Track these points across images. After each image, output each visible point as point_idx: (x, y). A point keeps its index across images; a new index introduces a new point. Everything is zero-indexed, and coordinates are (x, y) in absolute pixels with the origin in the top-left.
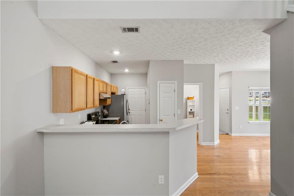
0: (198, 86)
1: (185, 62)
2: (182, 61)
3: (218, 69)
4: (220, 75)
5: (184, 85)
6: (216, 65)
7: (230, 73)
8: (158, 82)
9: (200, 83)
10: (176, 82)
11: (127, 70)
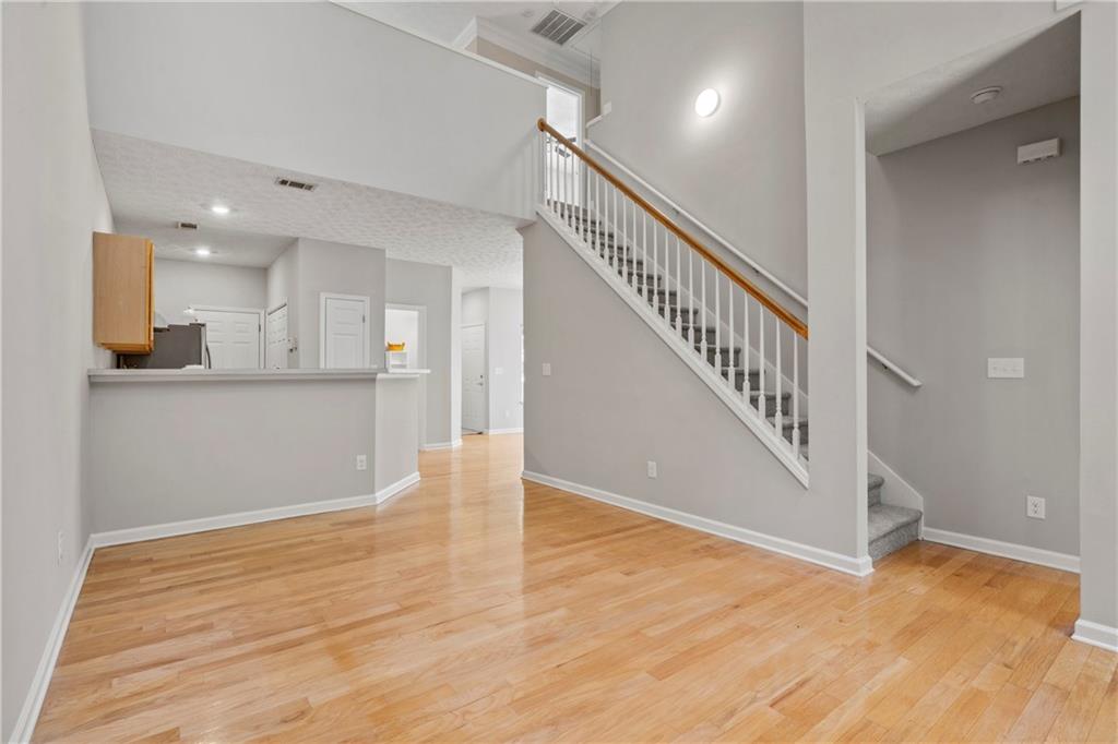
0: (415, 314)
1: (388, 254)
2: (383, 251)
3: (460, 280)
4: (464, 295)
5: (386, 311)
6: (455, 270)
7: (485, 290)
8: (322, 294)
9: (421, 308)
10: (367, 299)
11: (203, 252)
